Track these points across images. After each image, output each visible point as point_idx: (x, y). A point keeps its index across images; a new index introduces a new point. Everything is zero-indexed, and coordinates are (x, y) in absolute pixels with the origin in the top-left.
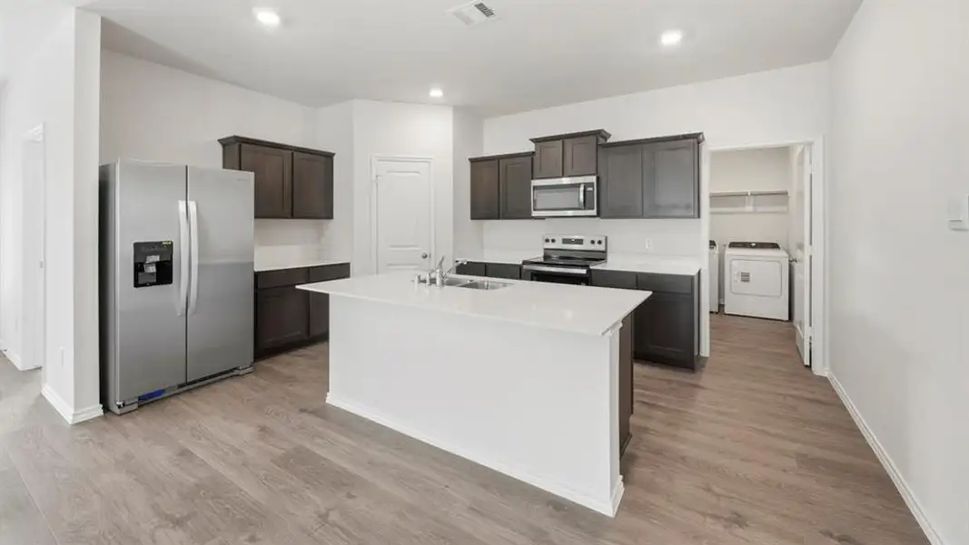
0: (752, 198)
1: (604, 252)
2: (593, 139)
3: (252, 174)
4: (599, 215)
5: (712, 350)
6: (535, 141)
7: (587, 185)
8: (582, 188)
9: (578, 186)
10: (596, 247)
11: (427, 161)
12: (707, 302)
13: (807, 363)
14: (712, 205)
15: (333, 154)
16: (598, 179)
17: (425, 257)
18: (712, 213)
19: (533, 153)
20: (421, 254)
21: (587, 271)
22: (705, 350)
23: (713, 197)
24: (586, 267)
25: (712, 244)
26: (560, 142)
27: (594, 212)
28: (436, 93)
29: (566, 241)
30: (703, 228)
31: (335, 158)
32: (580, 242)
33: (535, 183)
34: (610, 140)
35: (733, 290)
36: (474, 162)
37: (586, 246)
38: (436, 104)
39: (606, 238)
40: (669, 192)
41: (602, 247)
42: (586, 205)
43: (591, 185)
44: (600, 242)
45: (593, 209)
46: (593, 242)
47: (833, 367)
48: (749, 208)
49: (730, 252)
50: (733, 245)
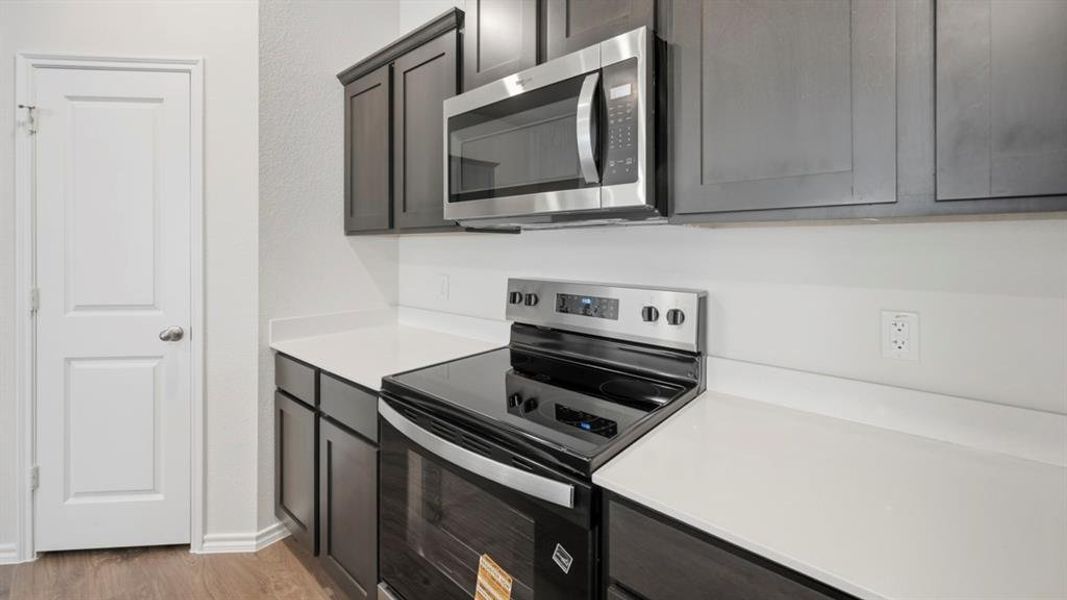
1: (691, 358)
4: (661, 201)
10: (665, 334)
21: (577, 496)
24: (576, 470)
27: (637, 193)
39: (703, 302)
41: (680, 337)
44: (675, 317)
46: (650, 314)
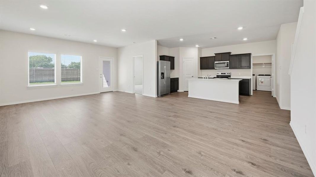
0: (264, 64)
2: (228, 54)
3: (170, 62)
4: (230, 68)
5: (253, 94)
6: (215, 54)
7: (227, 63)
8: (226, 63)
9: (225, 63)
10: (228, 75)
11: (193, 58)
12: (252, 88)
13: (272, 95)
14: (253, 66)
15: (174, 57)
16: (229, 62)
17: (192, 77)
18: (253, 68)
19: (215, 57)
20: (192, 76)
22: (252, 94)
23: (253, 64)
25: (254, 75)
26: (221, 54)
28: (197, 46)
29: (221, 74)
30: (251, 71)
31: (175, 58)
32: (225, 74)
33: (215, 62)
34: (231, 54)
35: (259, 85)
36: (201, 58)
37: (226, 74)
38: (196, 47)
39: (231, 73)
40: (244, 64)
41: (230, 75)
42: (227, 66)
43: (228, 63)
45: (228, 67)
47: (277, 96)
48: (264, 67)
49: (258, 77)
50: (259, 75)
